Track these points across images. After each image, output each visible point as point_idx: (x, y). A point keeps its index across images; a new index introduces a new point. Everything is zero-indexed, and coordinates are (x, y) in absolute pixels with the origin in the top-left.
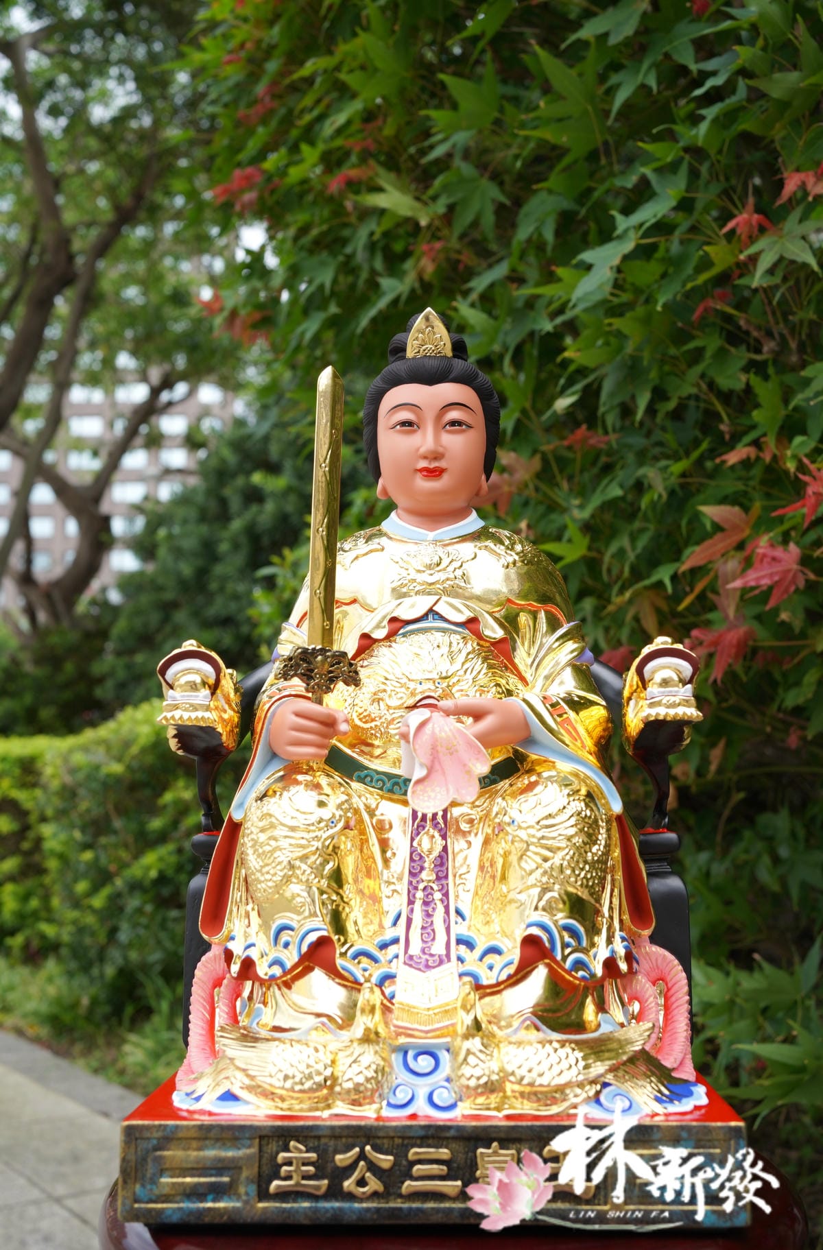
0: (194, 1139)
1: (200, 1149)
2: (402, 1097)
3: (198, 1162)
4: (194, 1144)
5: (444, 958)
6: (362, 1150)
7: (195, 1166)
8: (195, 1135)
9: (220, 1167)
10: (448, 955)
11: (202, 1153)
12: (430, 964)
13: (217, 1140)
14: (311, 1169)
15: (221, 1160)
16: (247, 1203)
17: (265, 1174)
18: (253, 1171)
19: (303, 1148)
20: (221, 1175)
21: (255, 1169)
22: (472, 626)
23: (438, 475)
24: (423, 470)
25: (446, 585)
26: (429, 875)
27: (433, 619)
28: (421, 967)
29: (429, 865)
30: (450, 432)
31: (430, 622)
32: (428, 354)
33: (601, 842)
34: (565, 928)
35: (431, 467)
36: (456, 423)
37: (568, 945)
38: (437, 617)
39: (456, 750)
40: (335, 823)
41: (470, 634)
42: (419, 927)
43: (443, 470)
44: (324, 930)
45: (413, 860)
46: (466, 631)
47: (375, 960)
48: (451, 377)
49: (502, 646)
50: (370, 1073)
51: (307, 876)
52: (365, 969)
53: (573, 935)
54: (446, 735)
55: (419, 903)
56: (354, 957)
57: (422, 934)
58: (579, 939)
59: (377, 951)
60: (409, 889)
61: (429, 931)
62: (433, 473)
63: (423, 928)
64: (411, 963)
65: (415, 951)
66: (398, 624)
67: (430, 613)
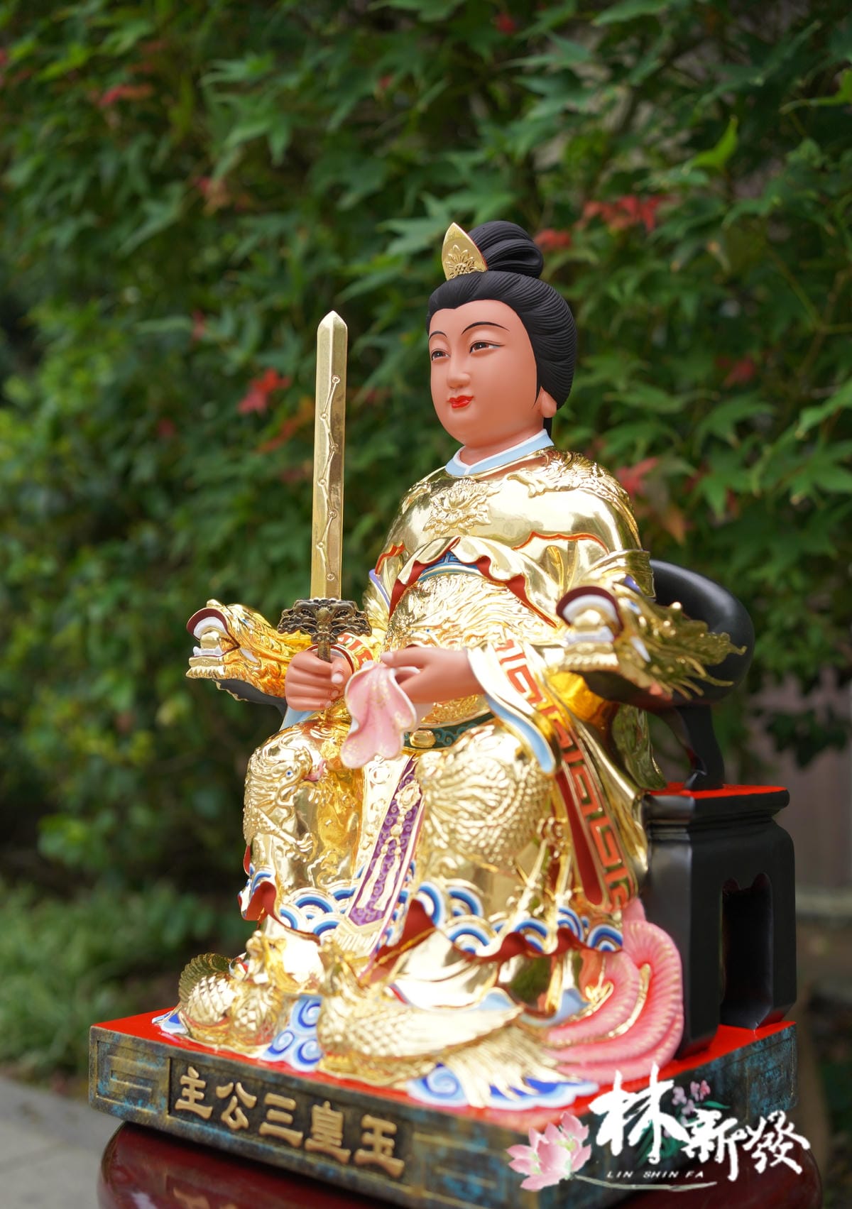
0: (131, 1049)
1: (134, 1060)
2: (281, 1043)
3: (132, 1070)
4: (132, 1054)
5: (380, 914)
6: (234, 1087)
7: (131, 1073)
8: (130, 1047)
9: (146, 1079)
10: (384, 913)
11: (135, 1063)
12: (367, 919)
13: (145, 1054)
14: (202, 1095)
15: (145, 1072)
16: (160, 1112)
17: (174, 1093)
18: (164, 1086)
19: (197, 1075)
20: (146, 1085)
21: (167, 1086)
22: (483, 566)
23: (466, 405)
24: (452, 400)
25: (467, 524)
26: (398, 829)
27: (449, 562)
28: (359, 921)
29: (401, 819)
30: (476, 355)
31: (446, 565)
32: (461, 273)
33: (509, 806)
34: (455, 896)
35: (455, 396)
36: (480, 345)
37: (456, 914)
38: (452, 558)
39: (384, 704)
40: (292, 774)
41: (480, 574)
42: (375, 881)
43: (470, 399)
44: (269, 876)
45: (389, 813)
46: (477, 572)
47: (326, 909)
48: (474, 295)
49: (516, 585)
50: (252, 1015)
51: (264, 825)
52: (309, 918)
53: (465, 905)
54: (378, 688)
55: (382, 856)
56: (301, 905)
57: (374, 888)
58: (472, 909)
59: (330, 901)
60: (378, 842)
61: (381, 885)
62: (460, 403)
63: (378, 882)
64: (354, 916)
65: (362, 904)
66: (419, 569)
67: (446, 555)
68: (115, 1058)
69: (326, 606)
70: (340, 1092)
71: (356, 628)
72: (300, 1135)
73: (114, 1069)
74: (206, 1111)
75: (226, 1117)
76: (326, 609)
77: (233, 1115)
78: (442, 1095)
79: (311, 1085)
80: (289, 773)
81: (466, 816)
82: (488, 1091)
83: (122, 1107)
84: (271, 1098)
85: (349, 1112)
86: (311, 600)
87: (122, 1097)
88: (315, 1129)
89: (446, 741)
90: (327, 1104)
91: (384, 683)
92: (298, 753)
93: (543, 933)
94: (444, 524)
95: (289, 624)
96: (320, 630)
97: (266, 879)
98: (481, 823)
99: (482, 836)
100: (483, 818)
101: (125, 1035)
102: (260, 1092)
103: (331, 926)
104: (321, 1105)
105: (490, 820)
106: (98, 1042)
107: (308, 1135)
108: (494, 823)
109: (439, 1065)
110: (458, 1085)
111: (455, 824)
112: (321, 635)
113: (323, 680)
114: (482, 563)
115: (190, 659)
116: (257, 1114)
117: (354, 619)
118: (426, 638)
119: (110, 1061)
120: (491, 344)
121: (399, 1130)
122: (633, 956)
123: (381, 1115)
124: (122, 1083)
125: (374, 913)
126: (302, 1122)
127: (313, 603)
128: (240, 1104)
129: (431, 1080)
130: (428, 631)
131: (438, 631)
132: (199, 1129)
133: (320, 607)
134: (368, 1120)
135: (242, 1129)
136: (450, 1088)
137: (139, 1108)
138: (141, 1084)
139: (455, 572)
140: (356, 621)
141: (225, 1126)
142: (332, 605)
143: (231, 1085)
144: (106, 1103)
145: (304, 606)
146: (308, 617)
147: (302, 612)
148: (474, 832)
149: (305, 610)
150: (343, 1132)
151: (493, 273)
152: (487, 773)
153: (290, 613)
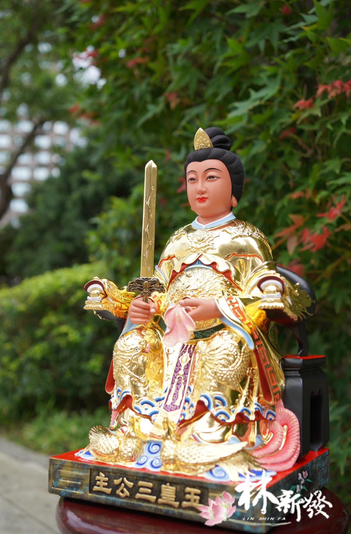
0: (71, 467)
2: (142, 461)
3: (71, 475)
4: (71, 469)
5: (178, 407)
6: (123, 480)
7: (71, 477)
8: (70, 465)
9: (77, 478)
10: (180, 406)
11: (72, 472)
13: (77, 468)
14: (106, 484)
16: (85, 493)
17: (92, 483)
18: (87, 481)
19: (104, 476)
20: (78, 481)
21: (88, 481)
22: (214, 266)
23: (204, 201)
24: (198, 199)
25: (205, 249)
26: (181, 372)
27: (198, 264)
28: (169, 410)
29: (182, 368)
30: (209, 181)
31: (197, 265)
32: (202, 148)
33: (238, 362)
34: (217, 398)
35: (201, 197)
36: (212, 177)
37: (217, 406)
38: (199, 262)
39: (182, 321)
40: (138, 350)
41: (213, 269)
42: (173, 393)
43: (207, 198)
44: (129, 392)
45: (177, 366)
46: (211, 268)
47: (153, 406)
48: (209, 157)
49: (227, 274)
50: (130, 450)
51: (125, 371)
52: (146, 409)
53: (220, 402)
54: (179, 315)
55: (175, 384)
56: (142, 404)
57: (173, 397)
58: (223, 404)
59: (154, 403)
60: (173, 378)
61: (176, 395)
62: (202, 200)
63: (174, 394)
64: (166, 408)
65: (169, 403)
66: (184, 266)
67: (197, 261)
68: (62, 471)
69: (147, 281)
70: (174, 479)
71: (159, 290)
72: (155, 497)
73: (61, 475)
74: (109, 490)
75: (118, 492)
76: (147, 282)
77: (122, 491)
78: (219, 477)
79: (161, 476)
80: (137, 350)
81: (221, 366)
82: (237, 475)
83: (65, 491)
84: (141, 483)
85: (179, 487)
86: (140, 278)
87: (65, 487)
88: (162, 494)
89: (200, 336)
90: (168, 484)
91: (181, 313)
92: (140, 341)
93: (249, 413)
94: (195, 248)
95: (132, 288)
96: (145, 290)
97: (128, 394)
98: (227, 369)
99: (228, 374)
100: (228, 367)
101: (67, 460)
102: (136, 482)
103: (156, 413)
104: (165, 484)
105: (230, 368)
106: (53, 464)
107: (159, 496)
108: (233, 369)
109: (217, 466)
110: (225, 474)
111: (217, 369)
112: (145, 292)
113: (147, 311)
114: (213, 265)
115: (86, 301)
116: (134, 490)
117: (158, 286)
118: (192, 294)
119: (59, 472)
120: (215, 177)
121: (202, 492)
122: (280, 422)
123: (194, 487)
124: (66, 481)
125: (175, 407)
126: (156, 492)
127: (142, 279)
128: (126, 486)
129: (214, 471)
130: (192, 292)
131: (197, 292)
132: (105, 498)
133: (145, 281)
134: (188, 489)
135: (126, 497)
136: (223, 475)
137: (74, 491)
138: (75, 481)
139: (201, 268)
140: (160, 287)
141: (119, 496)
142: (149, 280)
143: (121, 479)
144: (57, 490)
145: (138, 280)
146: (139, 285)
147: (137, 283)
148: (225, 372)
149: (139, 282)
150: (176, 495)
151: (216, 149)
152: (229, 349)
153: (132, 283)
